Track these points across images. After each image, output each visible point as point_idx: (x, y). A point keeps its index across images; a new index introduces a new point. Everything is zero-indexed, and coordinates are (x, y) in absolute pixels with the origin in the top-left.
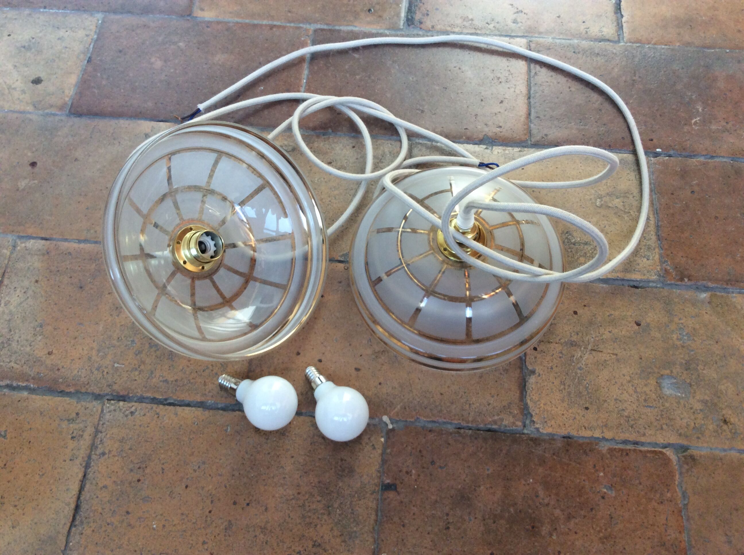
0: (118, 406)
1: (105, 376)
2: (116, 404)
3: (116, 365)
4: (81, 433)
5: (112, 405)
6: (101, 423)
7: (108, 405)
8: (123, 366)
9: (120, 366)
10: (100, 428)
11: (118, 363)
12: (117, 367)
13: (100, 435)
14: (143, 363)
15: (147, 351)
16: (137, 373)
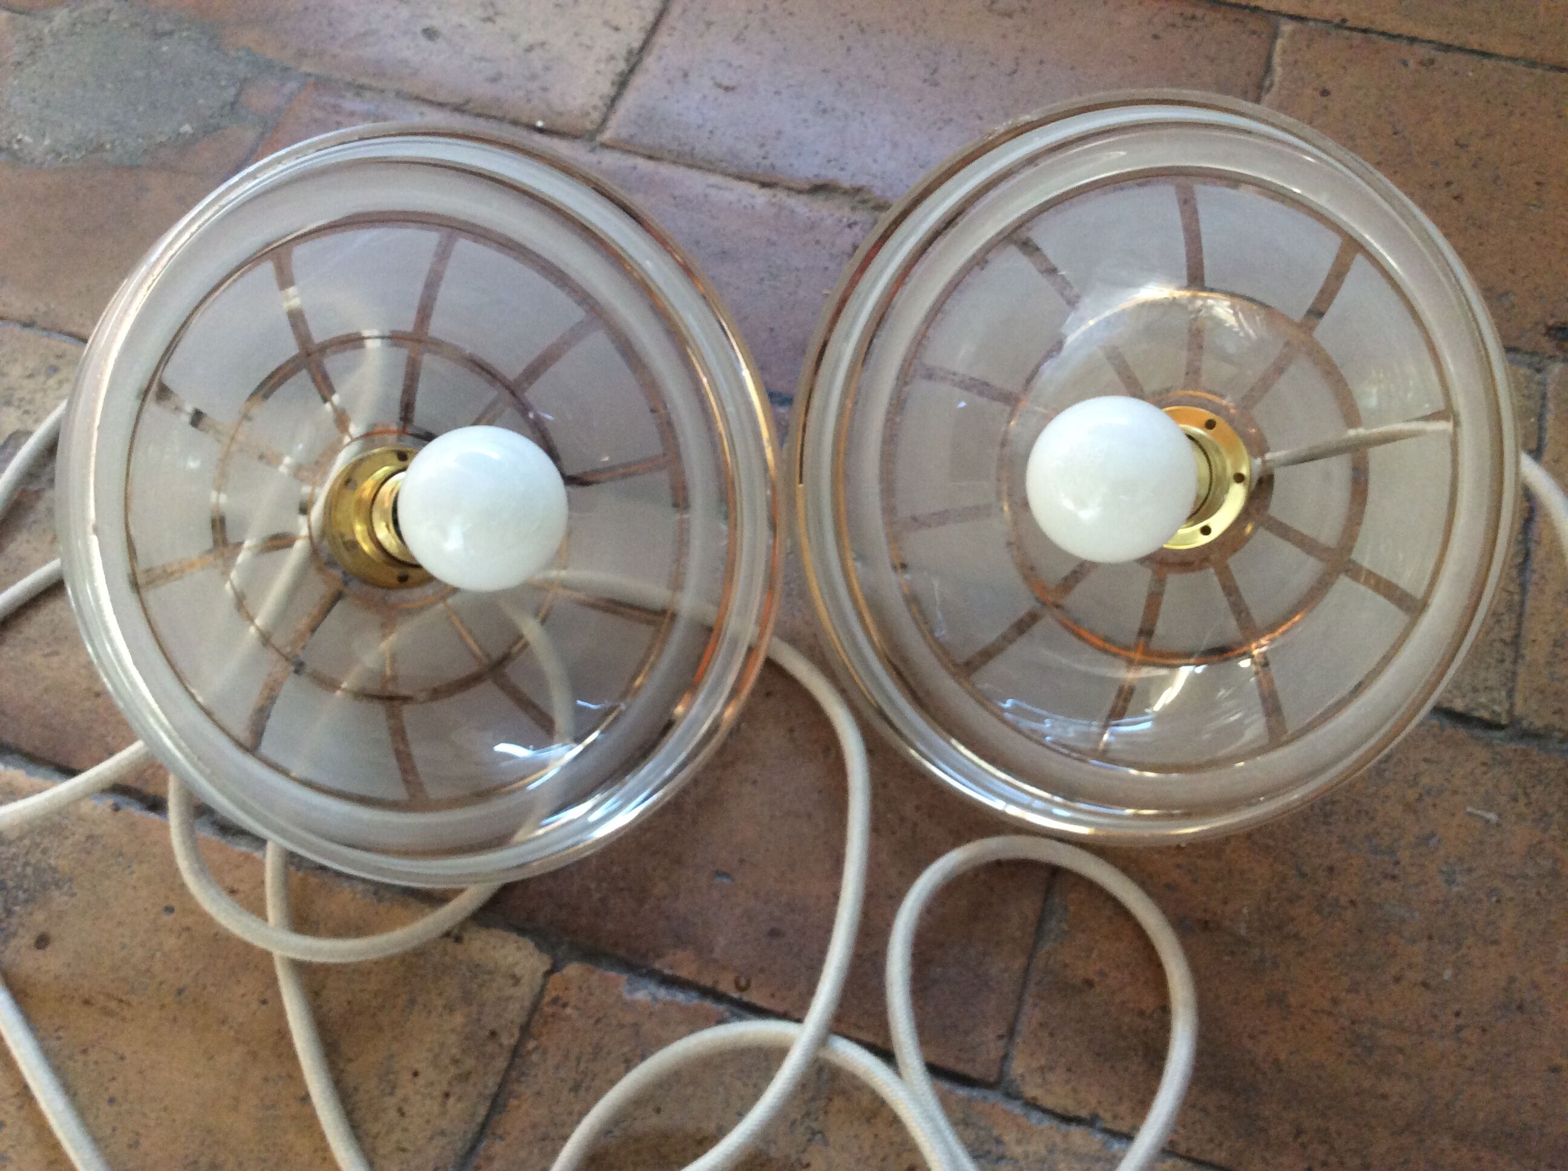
0: (1467, 700)
1: (1520, 791)
2: (1472, 705)
3: (1492, 816)
4: (1558, 650)
5: (1485, 707)
6: (1507, 665)
7: (1497, 708)
8: (1469, 809)
9: (1479, 812)
10: (1509, 653)
11: (1488, 821)
12: (1489, 811)
13: (1507, 635)
14: (1409, 808)
15: (1403, 843)
16: (1425, 780)
